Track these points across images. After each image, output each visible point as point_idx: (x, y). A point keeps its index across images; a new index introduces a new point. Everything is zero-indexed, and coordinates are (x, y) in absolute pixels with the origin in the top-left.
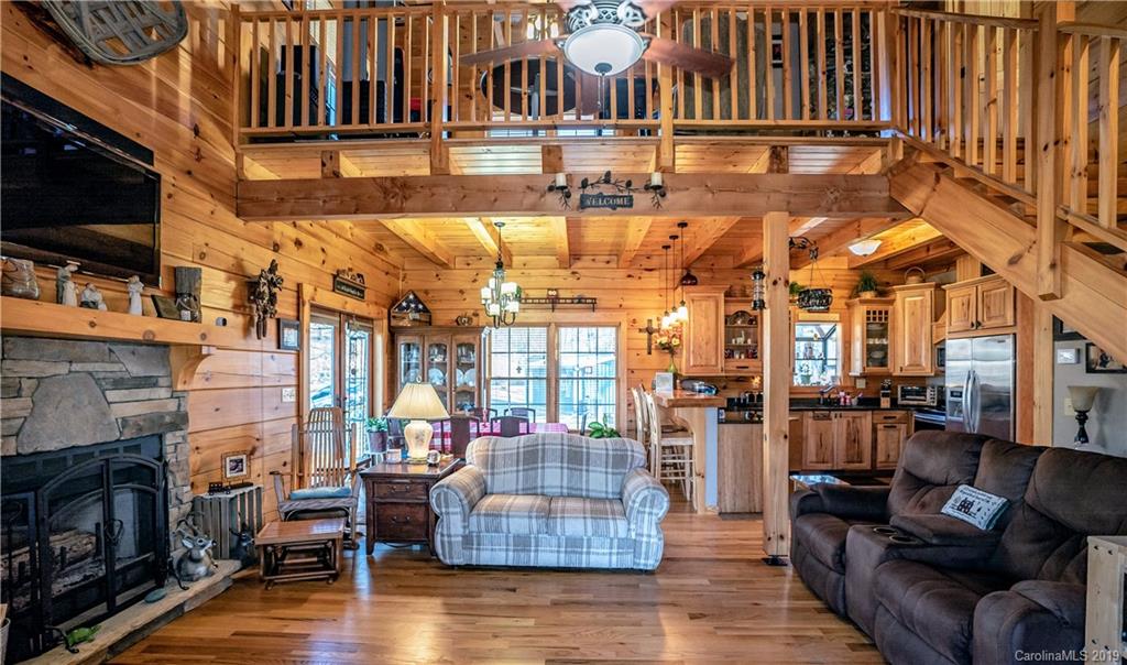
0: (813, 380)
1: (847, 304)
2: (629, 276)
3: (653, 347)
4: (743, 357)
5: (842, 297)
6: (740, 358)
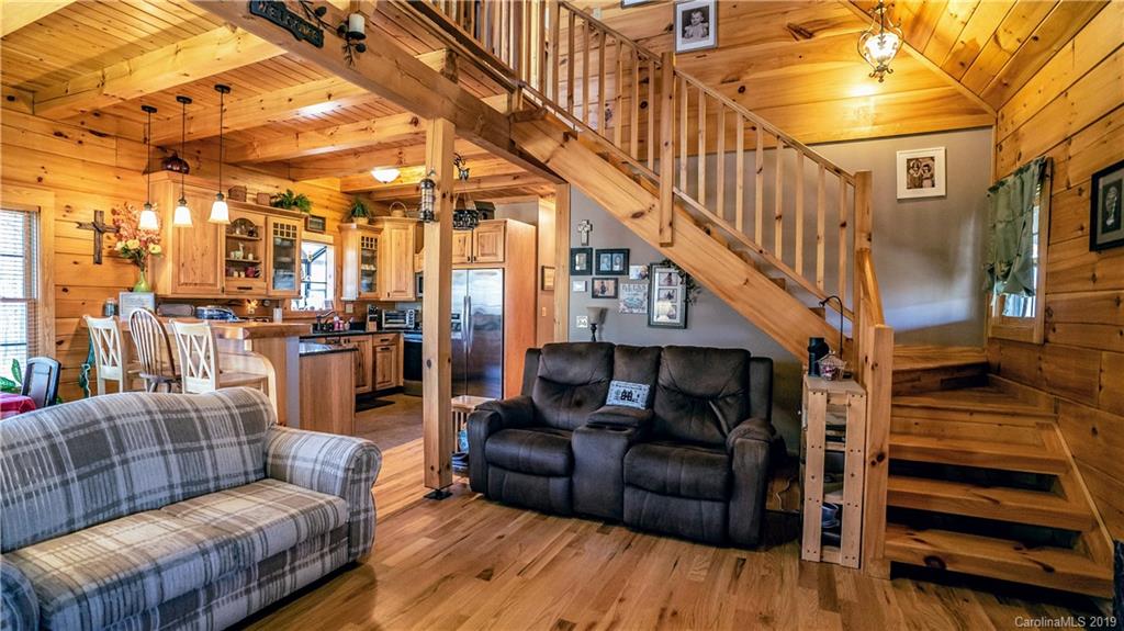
1: (339, 227)
2: (59, 134)
3: (104, 253)
4: (243, 274)
5: (334, 219)
6: (239, 276)
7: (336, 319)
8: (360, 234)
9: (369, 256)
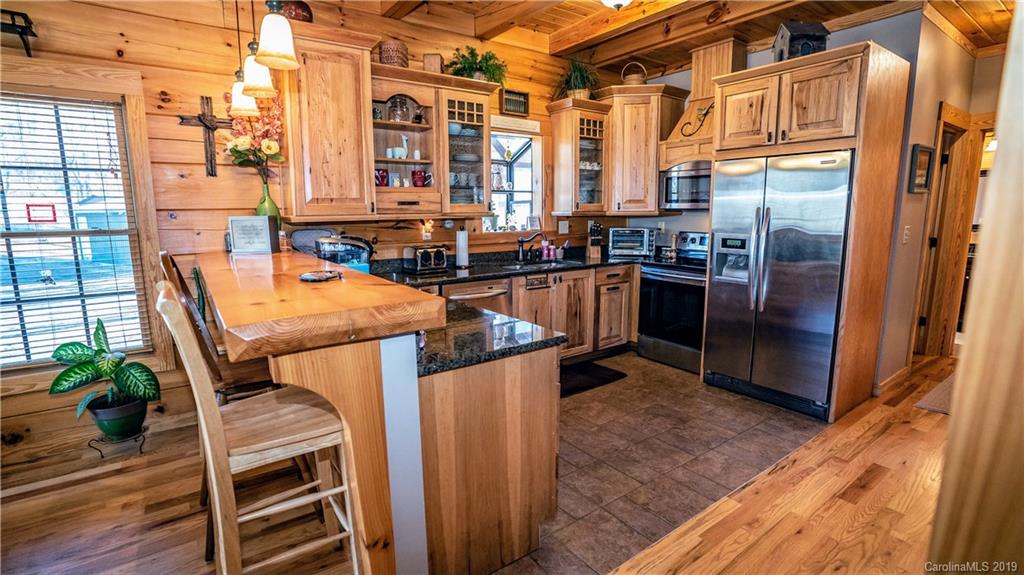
0: (501, 222)
1: (547, 108)
3: (220, 159)
4: (406, 183)
6: (402, 185)
7: (545, 244)
8: (577, 114)
9: (593, 146)
